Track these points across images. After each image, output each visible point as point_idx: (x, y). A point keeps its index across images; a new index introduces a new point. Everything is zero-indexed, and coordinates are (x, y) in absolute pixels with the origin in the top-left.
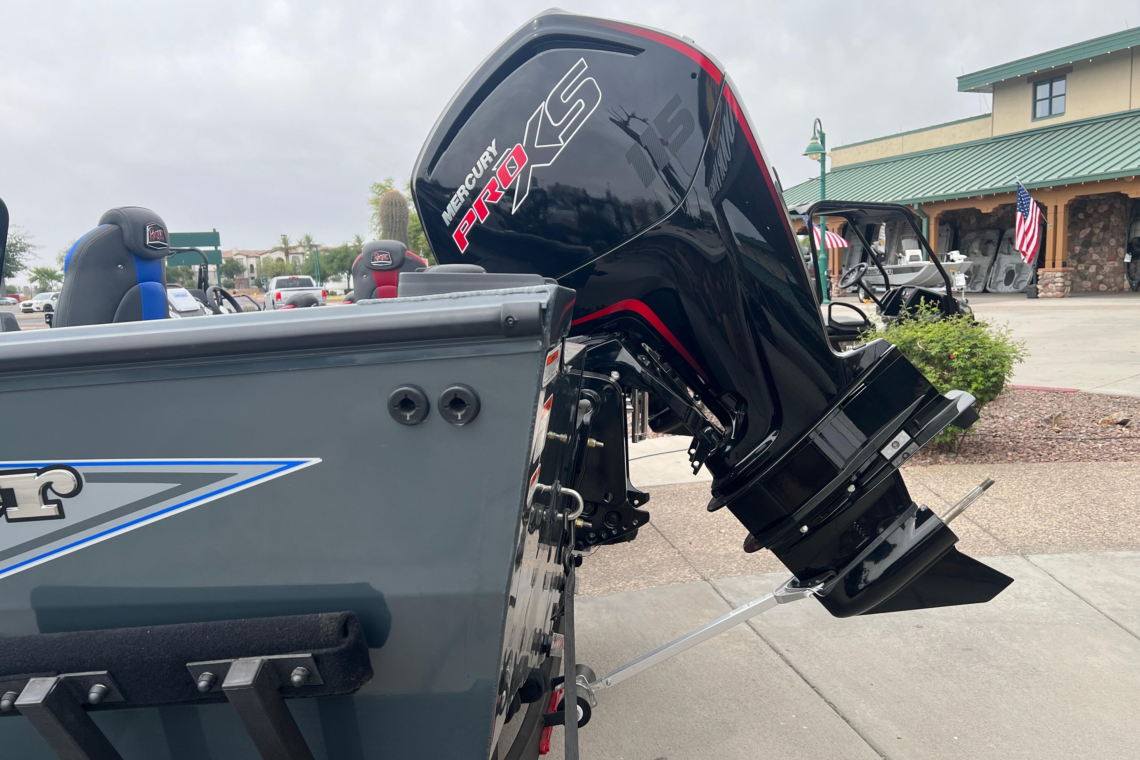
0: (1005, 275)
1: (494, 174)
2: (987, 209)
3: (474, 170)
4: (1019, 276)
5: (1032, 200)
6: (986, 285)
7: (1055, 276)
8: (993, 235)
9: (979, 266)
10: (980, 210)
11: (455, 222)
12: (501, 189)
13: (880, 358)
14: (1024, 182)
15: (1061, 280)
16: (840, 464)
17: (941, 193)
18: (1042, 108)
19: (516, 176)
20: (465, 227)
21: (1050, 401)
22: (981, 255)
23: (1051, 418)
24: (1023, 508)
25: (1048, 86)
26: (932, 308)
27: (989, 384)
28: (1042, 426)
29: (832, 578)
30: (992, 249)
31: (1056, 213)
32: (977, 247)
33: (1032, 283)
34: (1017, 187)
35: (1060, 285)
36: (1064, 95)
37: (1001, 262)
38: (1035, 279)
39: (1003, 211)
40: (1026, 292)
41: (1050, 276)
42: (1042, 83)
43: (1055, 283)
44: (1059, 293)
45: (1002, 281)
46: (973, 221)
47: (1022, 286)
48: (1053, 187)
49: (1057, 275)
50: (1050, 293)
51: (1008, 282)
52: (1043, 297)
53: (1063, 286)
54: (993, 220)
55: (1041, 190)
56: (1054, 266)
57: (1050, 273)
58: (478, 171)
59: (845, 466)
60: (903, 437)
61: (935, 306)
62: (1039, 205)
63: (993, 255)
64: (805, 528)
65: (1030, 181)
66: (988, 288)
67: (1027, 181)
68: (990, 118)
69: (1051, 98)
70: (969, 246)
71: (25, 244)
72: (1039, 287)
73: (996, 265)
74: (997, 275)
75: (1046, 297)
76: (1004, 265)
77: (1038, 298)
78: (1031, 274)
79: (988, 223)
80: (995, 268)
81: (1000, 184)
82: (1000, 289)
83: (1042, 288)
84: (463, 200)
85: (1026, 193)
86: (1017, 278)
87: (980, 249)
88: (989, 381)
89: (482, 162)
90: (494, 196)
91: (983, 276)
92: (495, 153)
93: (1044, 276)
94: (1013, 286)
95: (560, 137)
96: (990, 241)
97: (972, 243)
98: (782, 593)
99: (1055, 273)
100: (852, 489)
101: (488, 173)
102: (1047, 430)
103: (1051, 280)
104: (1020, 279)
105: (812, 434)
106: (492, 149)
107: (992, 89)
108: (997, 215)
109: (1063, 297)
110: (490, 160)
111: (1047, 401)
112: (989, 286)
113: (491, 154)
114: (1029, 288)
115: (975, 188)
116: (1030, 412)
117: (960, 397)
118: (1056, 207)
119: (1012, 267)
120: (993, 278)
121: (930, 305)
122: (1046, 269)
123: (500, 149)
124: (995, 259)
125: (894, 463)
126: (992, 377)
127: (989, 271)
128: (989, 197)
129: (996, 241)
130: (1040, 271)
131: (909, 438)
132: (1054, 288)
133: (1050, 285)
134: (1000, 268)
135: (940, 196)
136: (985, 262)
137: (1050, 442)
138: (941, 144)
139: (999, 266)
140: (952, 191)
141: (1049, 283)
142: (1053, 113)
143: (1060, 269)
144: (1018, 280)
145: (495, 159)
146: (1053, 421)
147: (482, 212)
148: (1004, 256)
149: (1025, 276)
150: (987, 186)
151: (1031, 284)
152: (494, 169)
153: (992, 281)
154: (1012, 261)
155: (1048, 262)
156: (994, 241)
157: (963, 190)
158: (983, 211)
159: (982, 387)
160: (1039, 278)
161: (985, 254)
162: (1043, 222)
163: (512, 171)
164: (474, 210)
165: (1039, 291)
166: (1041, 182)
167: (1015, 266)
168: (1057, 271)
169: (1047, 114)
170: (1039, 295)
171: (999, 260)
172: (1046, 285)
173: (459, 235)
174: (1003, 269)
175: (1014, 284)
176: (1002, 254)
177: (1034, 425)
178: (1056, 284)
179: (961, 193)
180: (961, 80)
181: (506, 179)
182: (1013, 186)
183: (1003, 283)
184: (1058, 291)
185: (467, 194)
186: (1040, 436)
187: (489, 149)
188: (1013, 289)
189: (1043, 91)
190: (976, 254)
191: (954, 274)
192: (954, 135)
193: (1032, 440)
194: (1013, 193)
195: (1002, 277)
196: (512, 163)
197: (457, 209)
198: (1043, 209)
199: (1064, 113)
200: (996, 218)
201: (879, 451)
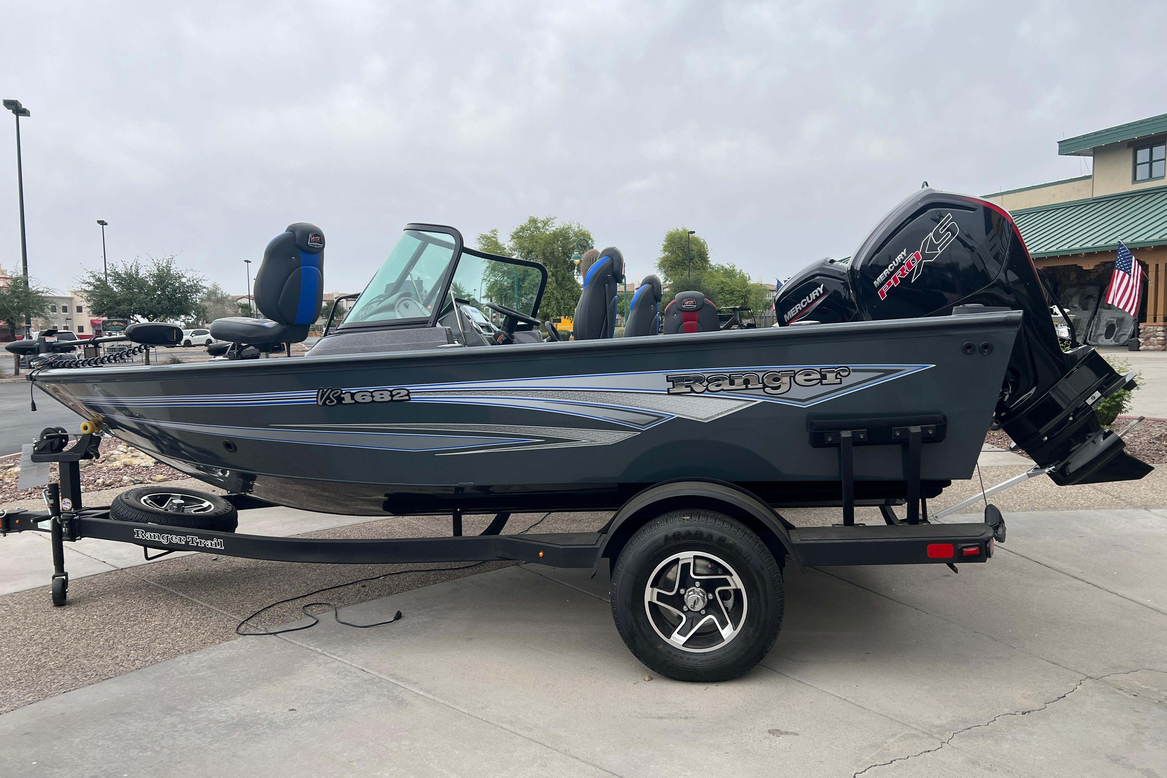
0: (1106, 329)
1: (904, 264)
2: (1088, 266)
3: (894, 262)
4: (1120, 330)
5: (1134, 258)
6: (1086, 338)
7: (1156, 330)
8: (1093, 290)
9: (1080, 320)
10: (1082, 267)
11: (881, 285)
12: (907, 271)
13: (1085, 355)
14: (1125, 241)
15: (1162, 334)
16: (1064, 406)
17: (1043, 250)
18: (1142, 171)
19: (915, 265)
20: (885, 288)
21: (1159, 427)
22: (1081, 309)
23: (1161, 436)
24: (1144, 487)
25: (1148, 150)
26: (1066, 347)
27: (1114, 403)
28: (1153, 442)
29: (1059, 463)
30: (1092, 304)
31: (1157, 271)
32: (1077, 302)
33: (1133, 336)
34: (1118, 247)
35: (1161, 338)
36: (1164, 159)
37: (1102, 317)
38: (1136, 333)
39: (1103, 268)
40: (1127, 345)
41: (1152, 330)
42: (1143, 148)
43: (1156, 337)
44: (1160, 346)
45: (1103, 335)
46: (1073, 276)
47: (1123, 339)
48: (1154, 247)
49: (1158, 330)
50: (1152, 347)
51: (1108, 335)
52: (1145, 350)
53: (1164, 340)
54: (1093, 276)
55: (1142, 249)
56: (1155, 321)
57: (1151, 327)
58: (896, 263)
59: (1067, 408)
60: (1097, 394)
61: (1068, 346)
62: (1140, 263)
63: (1094, 310)
64: (1046, 438)
65: (1132, 241)
66: (1088, 341)
67: (1128, 240)
68: (1091, 180)
69: (1151, 162)
70: (1069, 301)
71: (200, 286)
72: (1140, 340)
73: (1096, 319)
74: (1097, 329)
75: (1148, 350)
76: (1105, 318)
77: (1140, 350)
78: (1132, 328)
79: (1088, 279)
80: (1096, 322)
81: (1102, 243)
82: (1100, 342)
83: (1143, 342)
84: (886, 276)
85: (1127, 252)
86: (1117, 332)
87: (1080, 304)
88: (1114, 401)
89: (899, 259)
90: (903, 274)
91: (1083, 330)
92: (905, 255)
93: (1146, 330)
94: (1114, 339)
95: (938, 248)
96: (1090, 296)
97: (1072, 298)
98: (1031, 472)
99: (1156, 327)
100: (1071, 419)
101: (901, 264)
102: (1157, 445)
103: (1152, 334)
104: (1121, 333)
105: (1050, 392)
106: (904, 253)
107: (1092, 153)
108: (1097, 271)
109: (1164, 350)
110: (903, 258)
111: (1155, 427)
112: (1090, 339)
113: (903, 255)
114: (1131, 341)
115: (1077, 246)
116: (1142, 434)
117: (1127, 375)
118: (1157, 265)
119: (1112, 321)
120: (1093, 331)
121: (1064, 344)
122: (1147, 323)
123: (908, 253)
124: (1095, 314)
125: (1093, 407)
126: (1116, 398)
127: (1089, 325)
128: (1090, 254)
129: (1096, 295)
130: (1142, 325)
131: (1100, 395)
132: (1156, 342)
133: (1152, 338)
134: (1100, 322)
135: (1041, 253)
136: (1085, 316)
137: (1160, 453)
138: (1041, 204)
139: (1099, 320)
140: (1054, 249)
141: (1150, 337)
142: (1153, 176)
143: (1162, 323)
144: (1119, 334)
145: (905, 258)
146: (1162, 438)
147: (896, 282)
148: (1104, 310)
149: (1127, 330)
150: (1089, 245)
151: (1131, 338)
152: (904, 262)
153: (1093, 334)
154: (1113, 316)
155: (1150, 317)
156: (1094, 296)
157: (1065, 247)
158: (1084, 268)
159: (1108, 405)
160: (1141, 331)
161: (1085, 309)
162: (1144, 279)
163: (913, 263)
164: (892, 280)
165: (1141, 344)
166: (1142, 242)
167: (1116, 320)
168: (1158, 326)
169: (1147, 177)
170: (1140, 348)
171: (1100, 315)
172: (1148, 339)
173: (882, 292)
174: (1103, 323)
175: (1115, 338)
176: (1102, 309)
177: (1146, 441)
178: (1158, 338)
179: (1063, 251)
180: (1062, 144)
181: (909, 266)
182: (1115, 245)
183: (1103, 336)
184: (1159, 344)
185: (889, 273)
186: (1152, 448)
187: (902, 253)
188: (1113, 342)
189: (1143, 155)
190: (1076, 308)
191: (1057, 326)
192: (1054, 196)
193: (1146, 451)
194: (1115, 252)
195: (1103, 330)
196: (914, 260)
197: (883, 280)
198: (1145, 267)
199: (1165, 176)
200: (1096, 274)
201: (1085, 401)
